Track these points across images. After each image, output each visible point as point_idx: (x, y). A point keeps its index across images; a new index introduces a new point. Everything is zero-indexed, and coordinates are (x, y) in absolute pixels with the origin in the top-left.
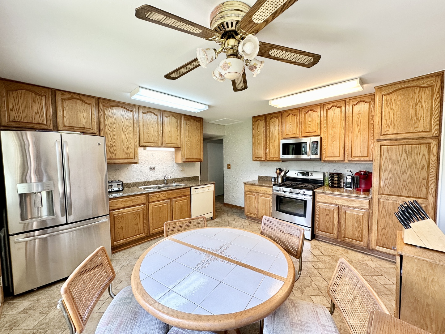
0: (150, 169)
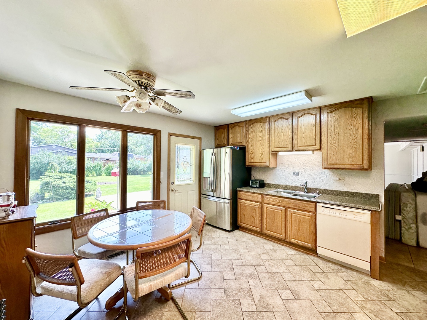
0: (294, 173)
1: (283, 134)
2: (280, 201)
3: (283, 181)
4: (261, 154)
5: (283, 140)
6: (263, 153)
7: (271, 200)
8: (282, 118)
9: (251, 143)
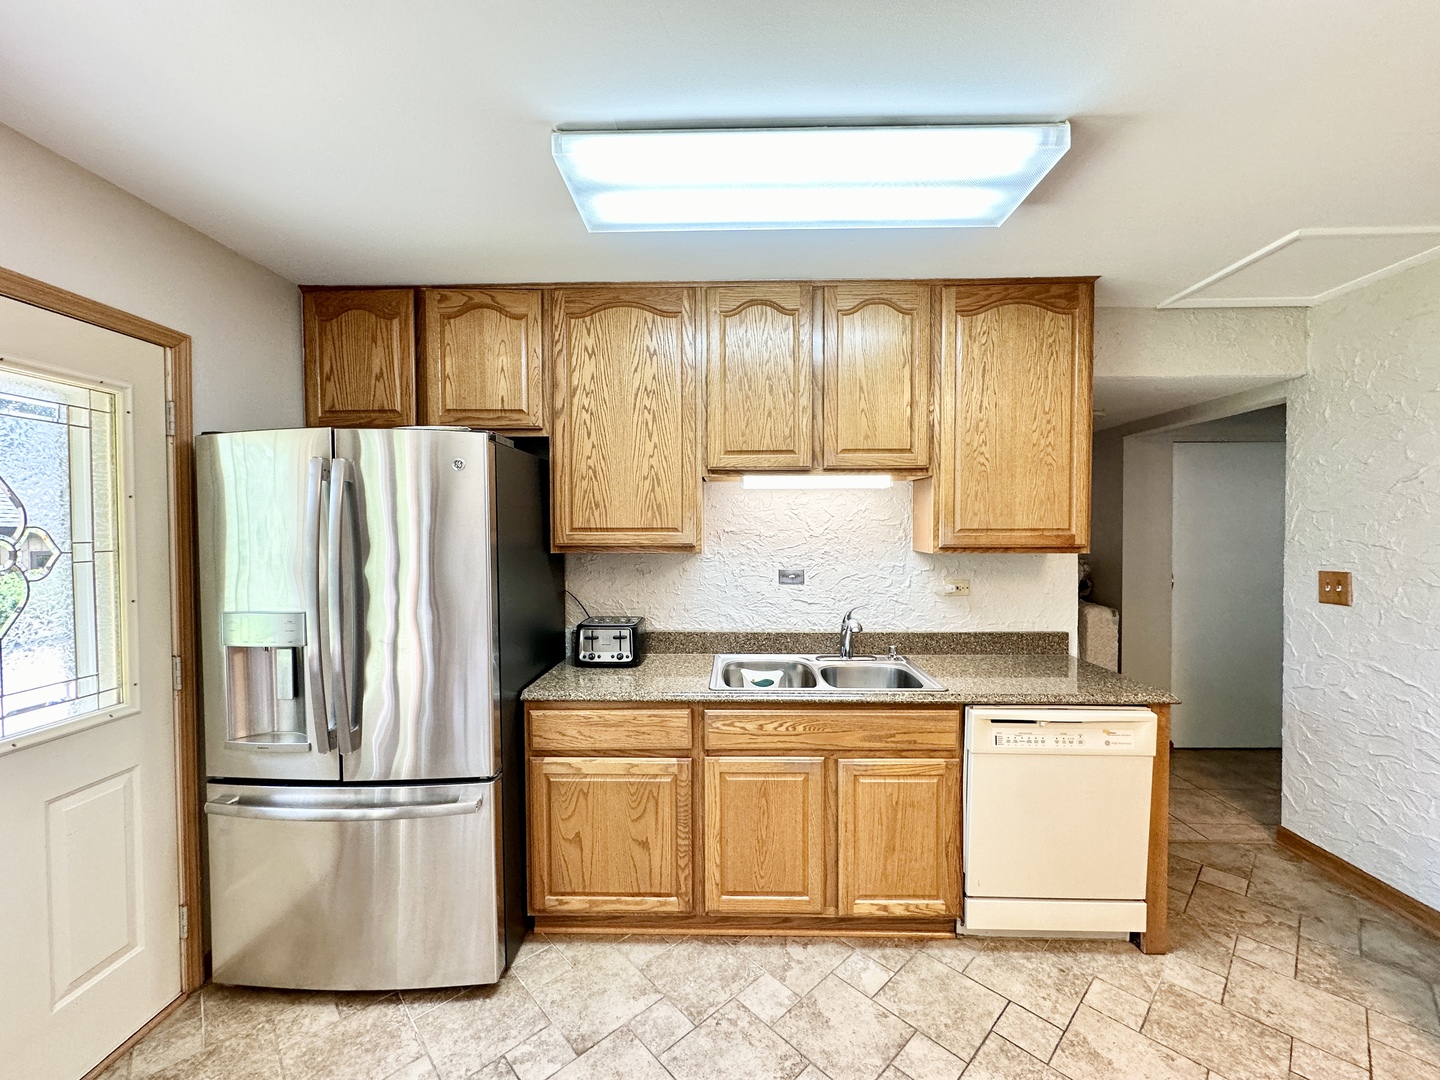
0: (782, 575)
1: (771, 387)
2: (800, 729)
3: (735, 616)
4: (647, 483)
5: (770, 414)
6: (662, 476)
7: (751, 727)
8: (764, 303)
9: (586, 416)
